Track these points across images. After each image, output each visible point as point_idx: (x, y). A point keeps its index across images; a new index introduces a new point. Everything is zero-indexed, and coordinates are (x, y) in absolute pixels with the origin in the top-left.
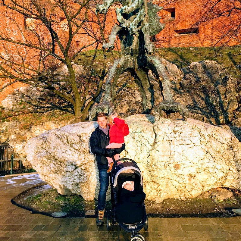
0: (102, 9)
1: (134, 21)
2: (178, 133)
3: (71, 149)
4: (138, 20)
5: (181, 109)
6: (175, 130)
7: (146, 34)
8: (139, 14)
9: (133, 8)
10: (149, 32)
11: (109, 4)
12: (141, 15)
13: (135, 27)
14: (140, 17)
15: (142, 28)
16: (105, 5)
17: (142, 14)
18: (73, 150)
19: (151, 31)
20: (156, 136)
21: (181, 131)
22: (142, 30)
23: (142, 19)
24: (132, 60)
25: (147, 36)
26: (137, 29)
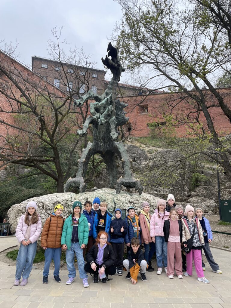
0: (78, 103)
1: (103, 114)
2: (133, 204)
3: (46, 213)
4: (107, 113)
5: (137, 185)
6: (131, 201)
7: (112, 124)
8: (107, 109)
9: (103, 104)
10: (115, 123)
11: (84, 100)
12: (109, 110)
13: (104, 119)
15: (110, 120)
16: (81, 100)
18: (48, 215)
19: (116, 122)
20: (115, 206)
21: (135, 202)
22: (110, 121)
23: (109, 113)
24: (101, 145)
25: (113, 126)
26: (105, 121)
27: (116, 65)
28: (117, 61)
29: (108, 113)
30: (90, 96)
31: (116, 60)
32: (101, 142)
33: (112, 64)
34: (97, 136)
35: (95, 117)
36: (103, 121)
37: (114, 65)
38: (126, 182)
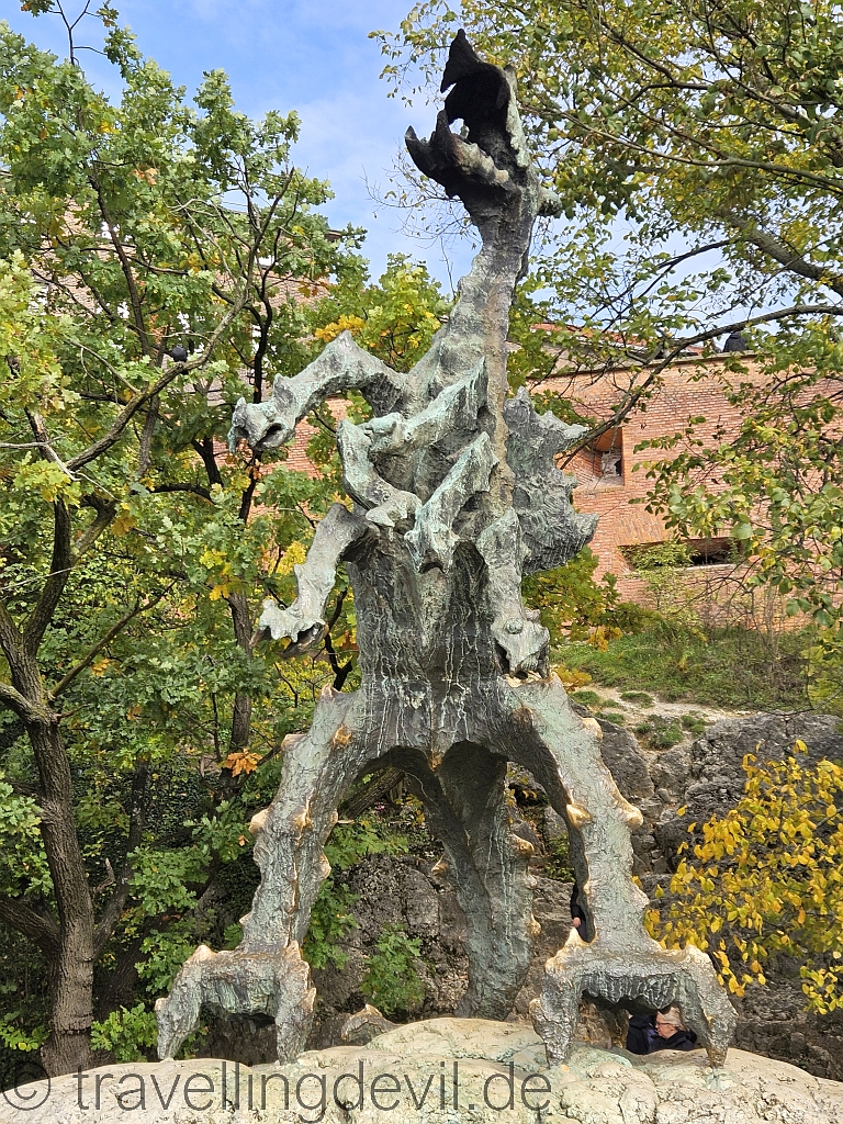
0: (263, 424)
1: (436, 497)
4: (461, 489)
5: (690, 995)
7: (499, 562)
8: (462, 463)
9: (429, 427)
10: (517, 557)
11: (301, 402)
12: (473, 469)
13: (445, 528)
14: (468, 480)
15: (477, 534)
16: (281, 407)
17: (481, 459)
19: (526, 550)
22: (480, 546)
23: (477, 486)
24: (416, 705)
25: (503, 576)
26: (454, 539)
27: (503, 175)
28: (508, 146)
29: (468, 486)
30: (340, 374)
31: (499, 145)
32: (417, 686)
33: (477, 171)
34: (384, 644)
35: (379, 515)
36: (438, 546)
37: (492, 175)
38: (608, 977)
